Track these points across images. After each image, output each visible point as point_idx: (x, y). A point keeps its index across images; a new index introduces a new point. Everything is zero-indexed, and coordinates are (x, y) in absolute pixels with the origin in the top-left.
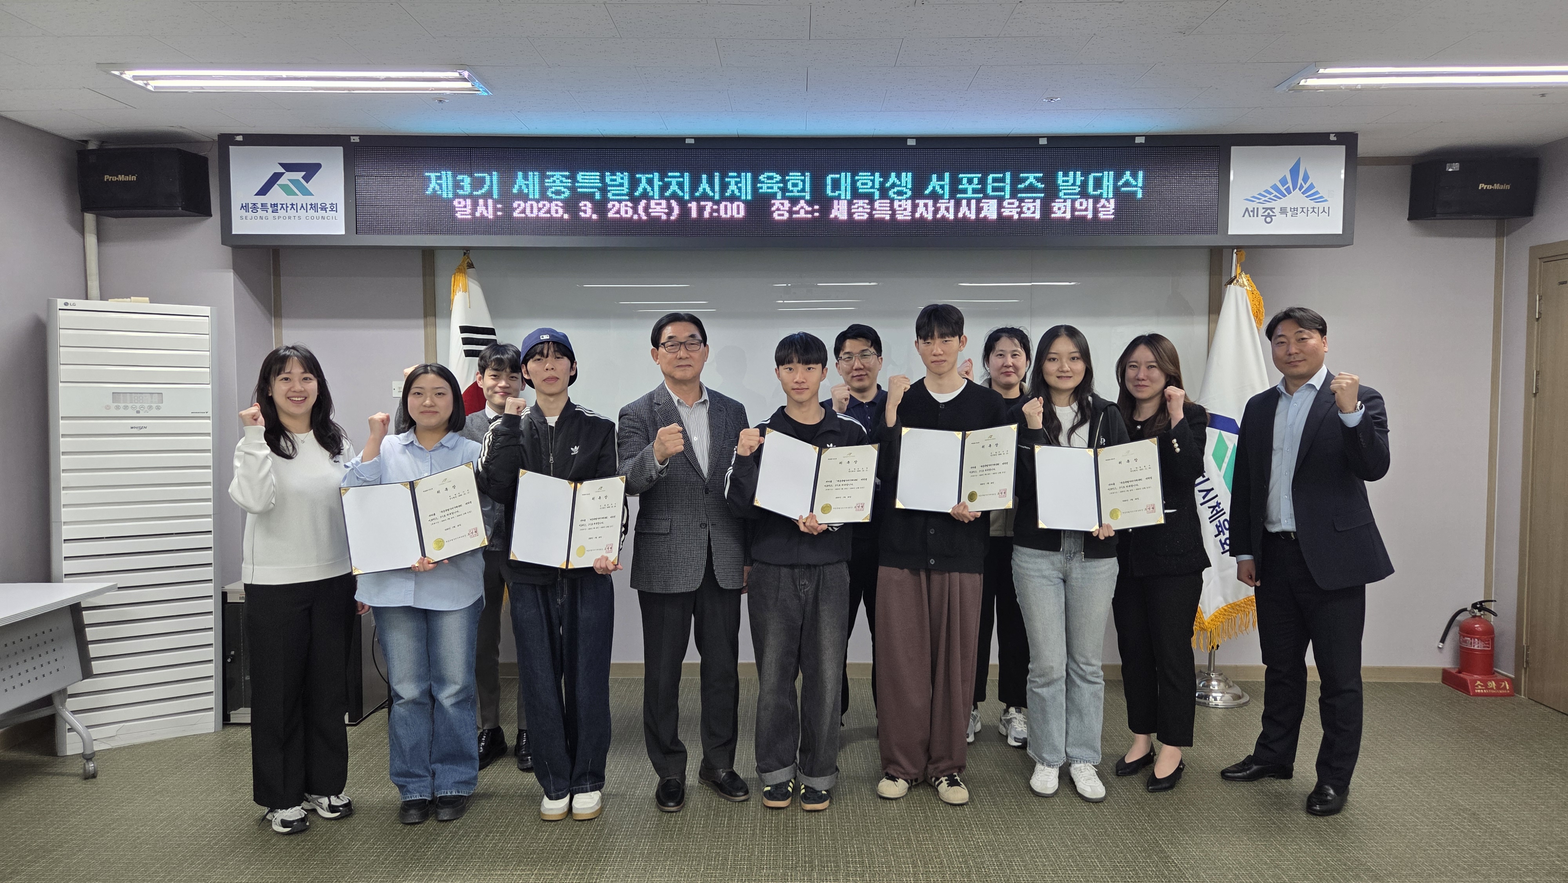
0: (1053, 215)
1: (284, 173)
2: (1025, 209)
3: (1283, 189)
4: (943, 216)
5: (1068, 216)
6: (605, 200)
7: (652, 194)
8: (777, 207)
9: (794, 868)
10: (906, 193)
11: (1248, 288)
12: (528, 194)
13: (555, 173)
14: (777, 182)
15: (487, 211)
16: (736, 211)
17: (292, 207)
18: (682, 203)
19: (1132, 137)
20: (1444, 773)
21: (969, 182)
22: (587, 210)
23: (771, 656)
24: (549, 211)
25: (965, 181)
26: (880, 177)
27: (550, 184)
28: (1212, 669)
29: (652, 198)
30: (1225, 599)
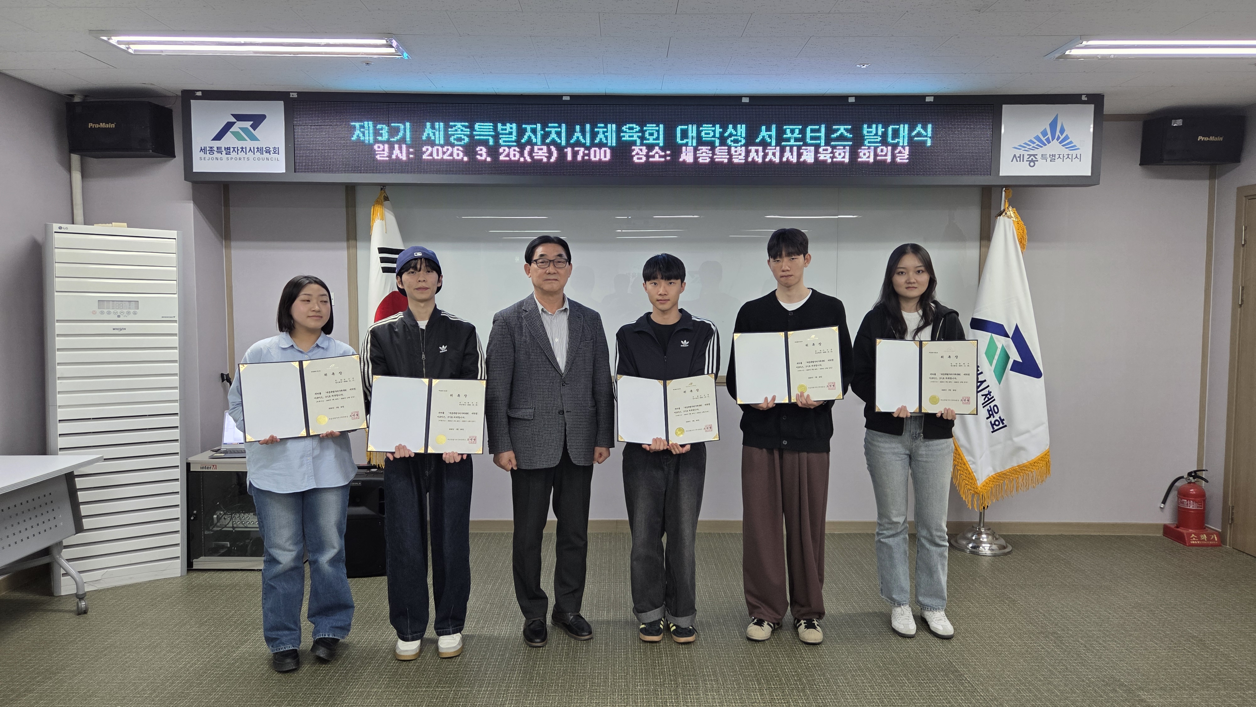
0: (859, 160)
1: (235, 122)
2: (836, 154)
3: (1044, 139)
4: (771, 160)
5: (871, 160)
6: (497, 145)
7: (535, 141)
8: (636, 152)
9: (662, 685)
10: (741, 141)
11: (1014, 219)
12: (434, 141)
13: (456, 124)
14: (636, 132)
15: (401, 154)
16: (602, 155)
17: (242, 150)
18: (560, 149)
19: (923, 97)
20: (1173, 608)
21: (792, 132)
22: (482, 154)
23: (641, 517)
24: (451, 155)
25: (788, 131)
26: (720, 128)
27: (452, 133)
28: (982, 525)
29: (536, 144)
30: (994, 469)
